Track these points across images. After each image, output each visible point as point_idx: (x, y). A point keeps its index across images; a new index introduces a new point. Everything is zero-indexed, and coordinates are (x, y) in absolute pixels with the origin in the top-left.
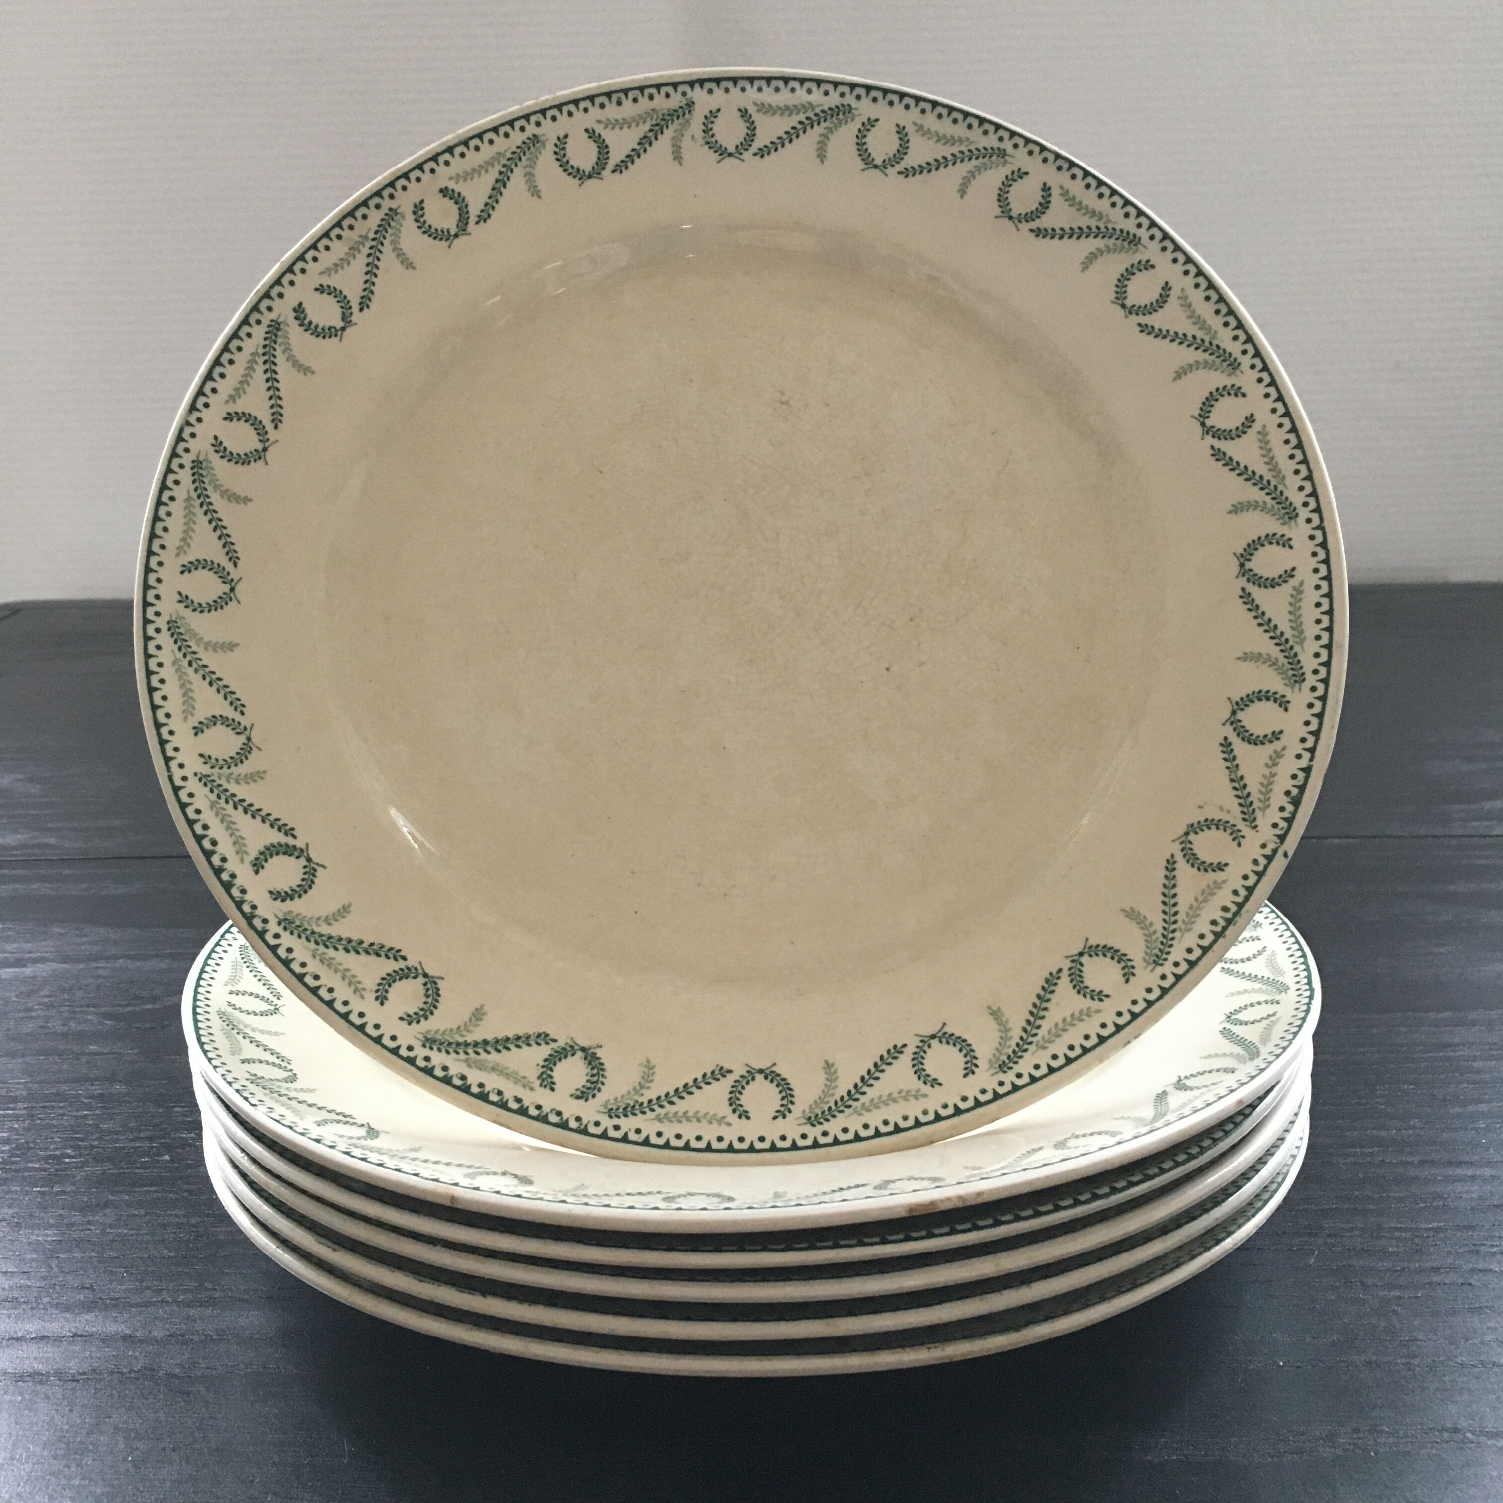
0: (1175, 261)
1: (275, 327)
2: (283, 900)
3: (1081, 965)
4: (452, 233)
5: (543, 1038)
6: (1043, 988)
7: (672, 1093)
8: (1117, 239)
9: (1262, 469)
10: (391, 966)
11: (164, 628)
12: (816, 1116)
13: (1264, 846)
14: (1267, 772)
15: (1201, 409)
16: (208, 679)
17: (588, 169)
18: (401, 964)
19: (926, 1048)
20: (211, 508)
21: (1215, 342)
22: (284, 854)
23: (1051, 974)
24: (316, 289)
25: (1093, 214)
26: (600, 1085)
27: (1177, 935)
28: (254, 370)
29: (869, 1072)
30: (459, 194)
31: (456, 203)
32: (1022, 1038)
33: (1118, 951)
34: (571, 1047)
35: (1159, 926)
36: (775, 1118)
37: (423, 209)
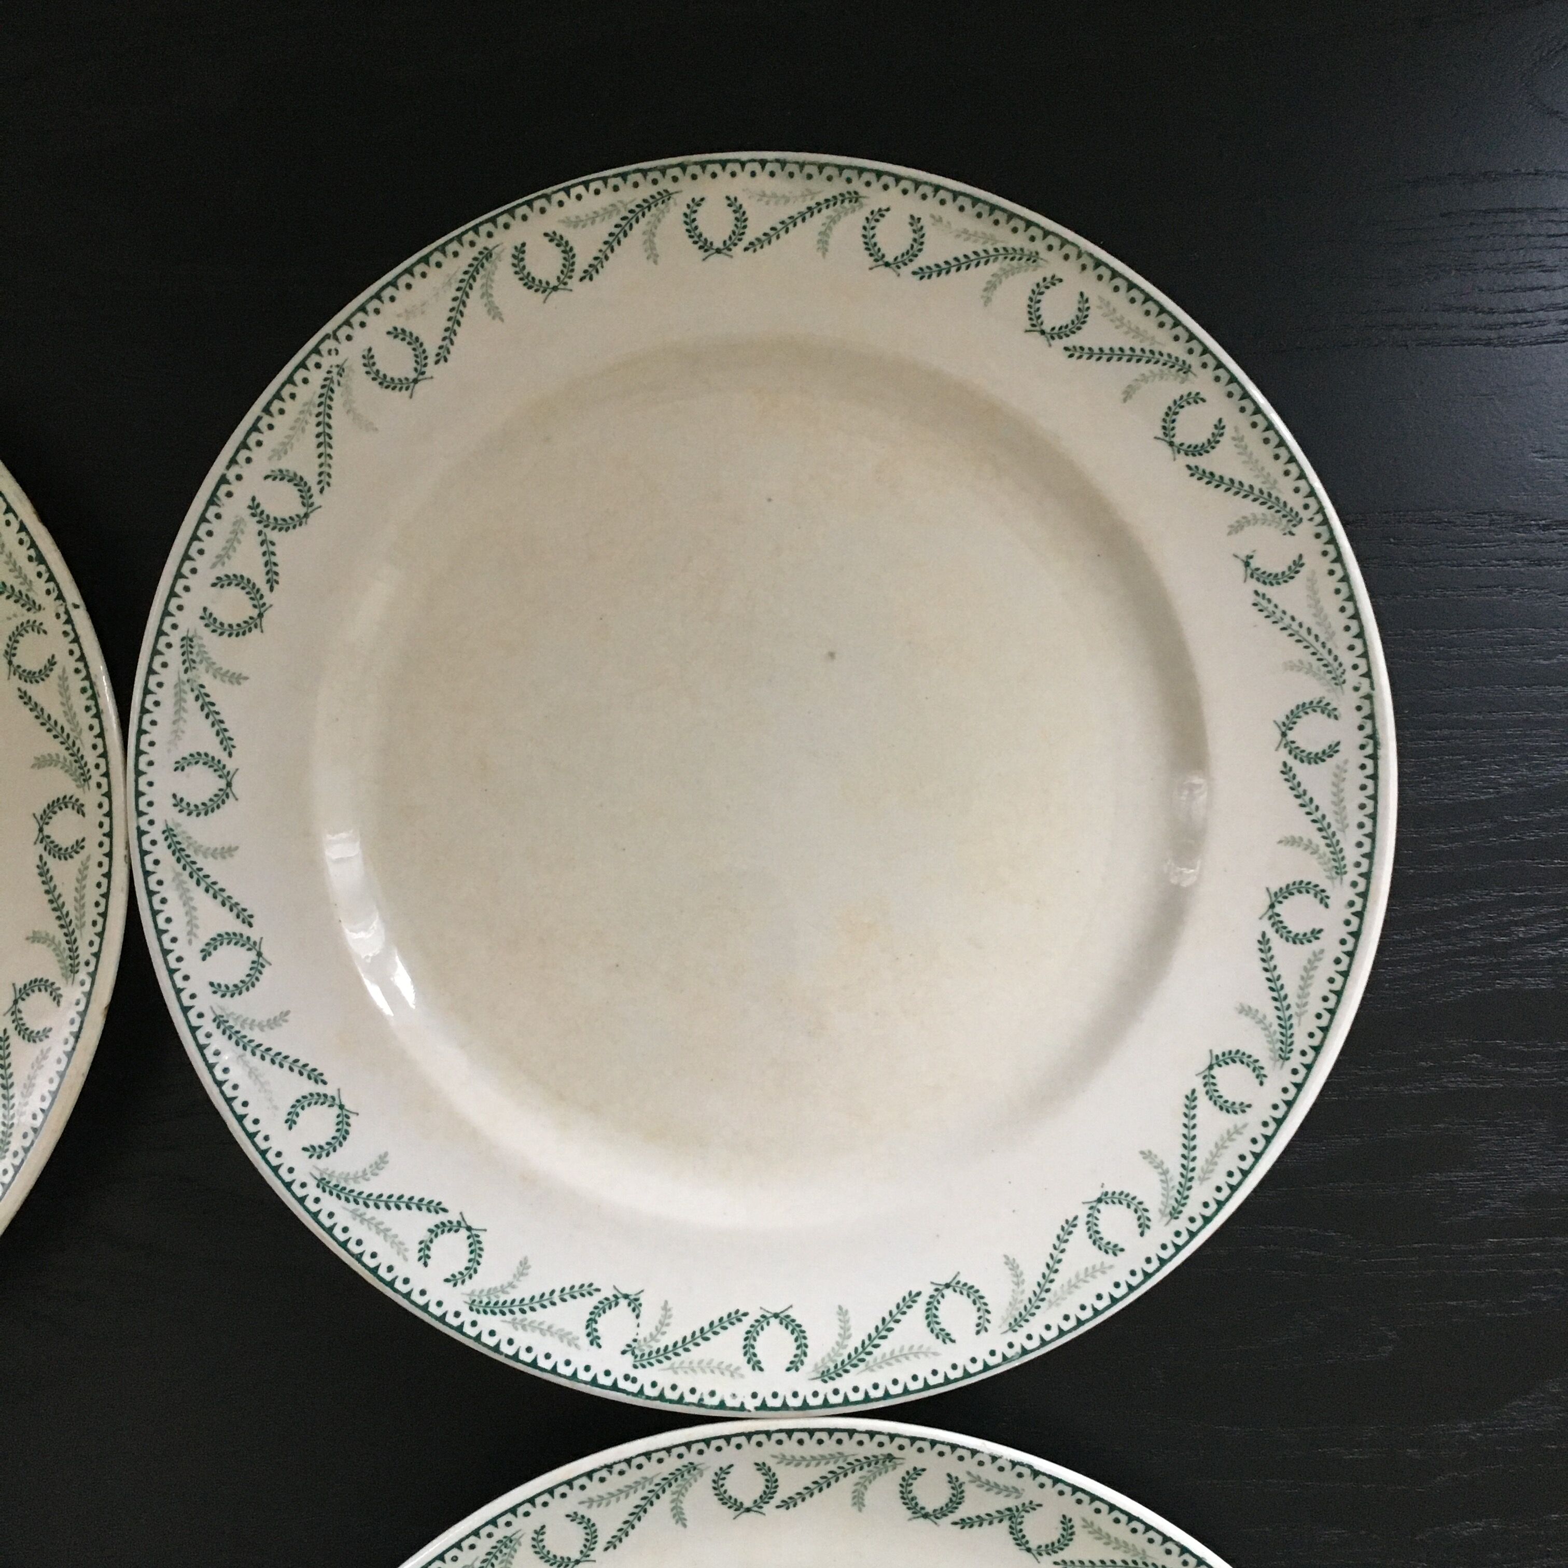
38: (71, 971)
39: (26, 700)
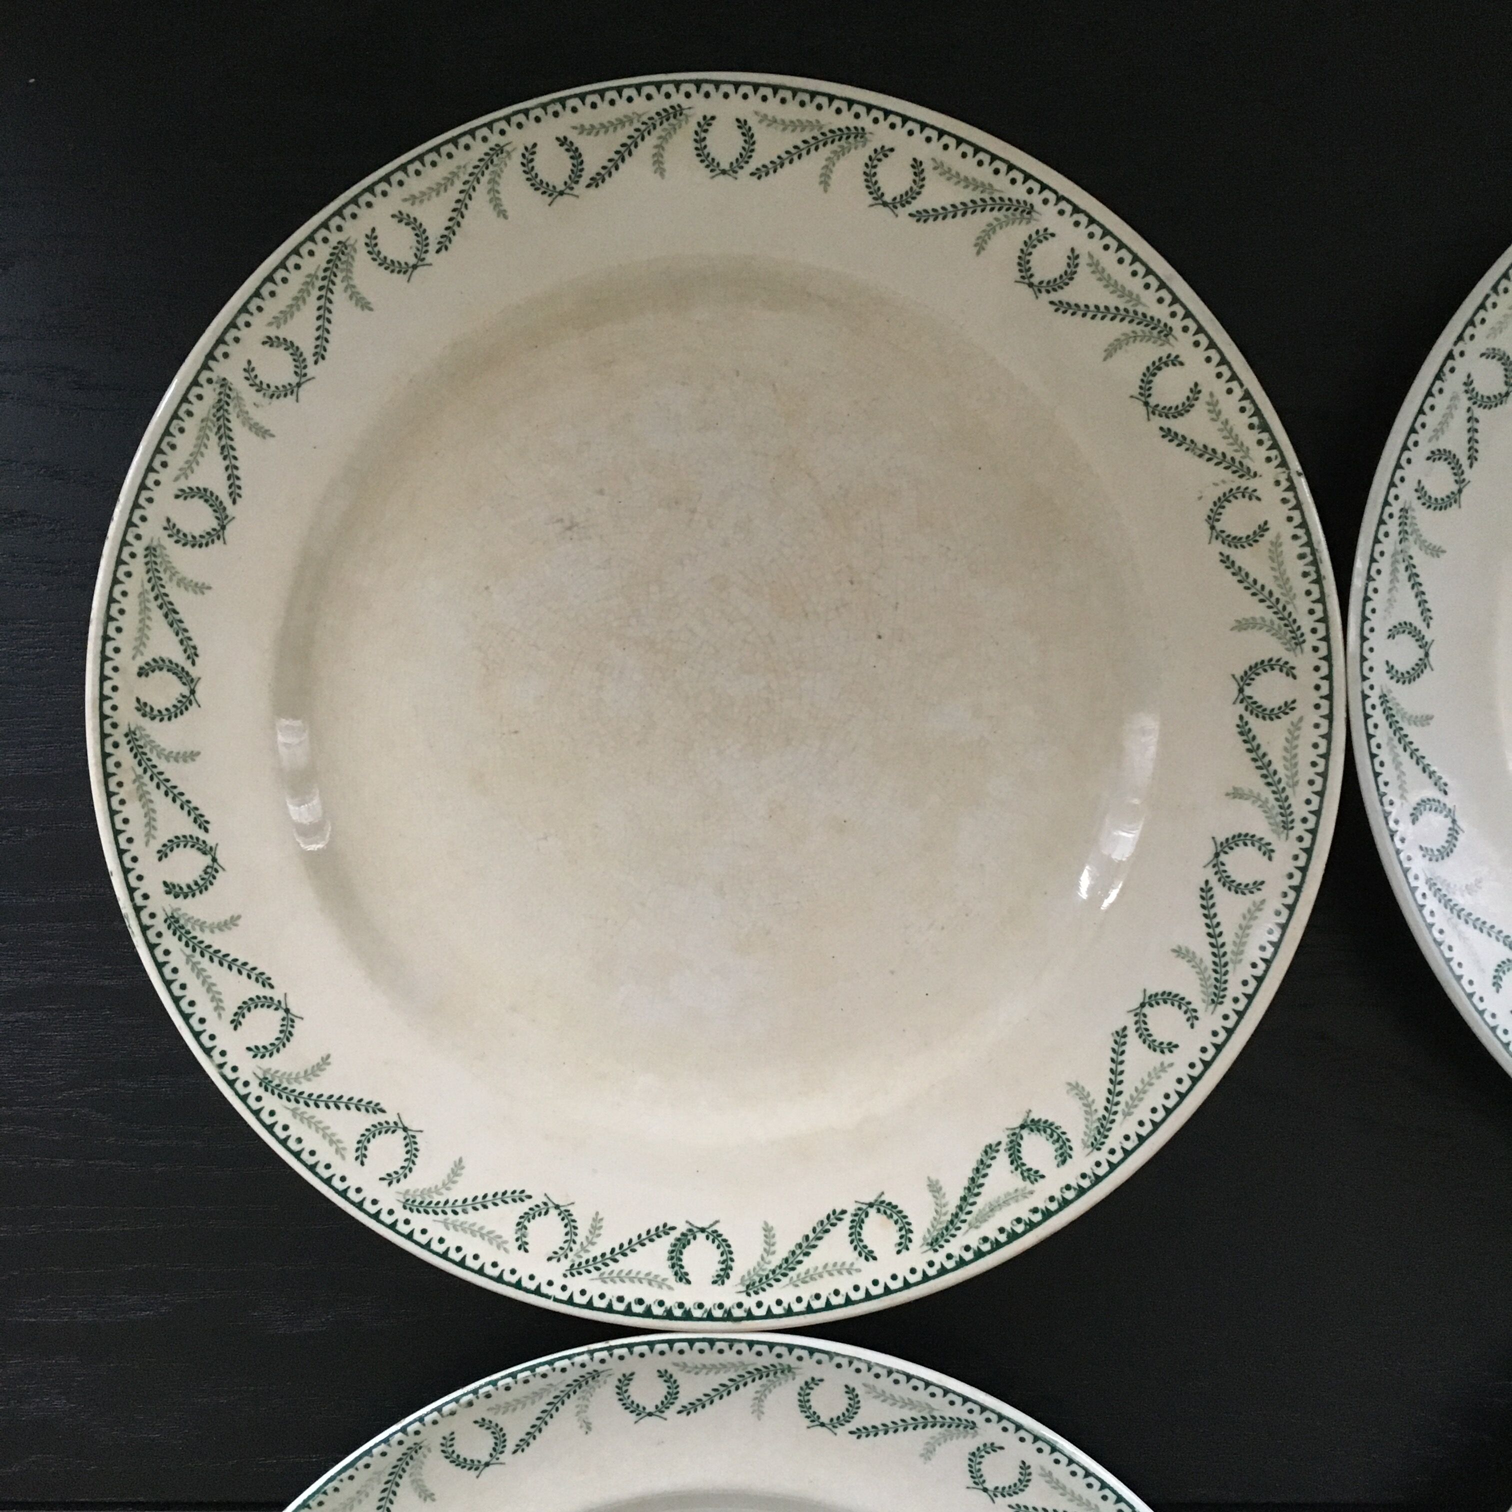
0: (726, 96)
1: (173, 922)
2: (728, 1277)
3: (1250, 698)
4: (187, 693)
5: (990, 1150)
6: (1245, 742)
7: (1111, 1087)
8: (661, 124)
9: (966, 195)
10: (844, 1227)
11: (407, 1214)
12: (1215, 994)
13: (1278, 483)
14: (1219, 425)
15: (871, 193)
16: (479, 1206)
17: (215, 524)
18: (847, 1218)
19: (1222, 868)
20: (314, 1097)
21: (825, 130)
22: (684, 1247)
23: (1238, 726)
24: (160, 859)
25: (621, 123)
26: (1064, 1137)
27: (1290, 608)
28: (204, 970)
29: (1208, 926)
30: (154, 660)
31: (161, 669)
32: (1274, 792)
33: (1263, 662)
34: (1014, 1134)
35: (1269, 615)
36: (1192, 1026)
37: (145, 704)
38: (1283, 827)
39: (1228, 564)
